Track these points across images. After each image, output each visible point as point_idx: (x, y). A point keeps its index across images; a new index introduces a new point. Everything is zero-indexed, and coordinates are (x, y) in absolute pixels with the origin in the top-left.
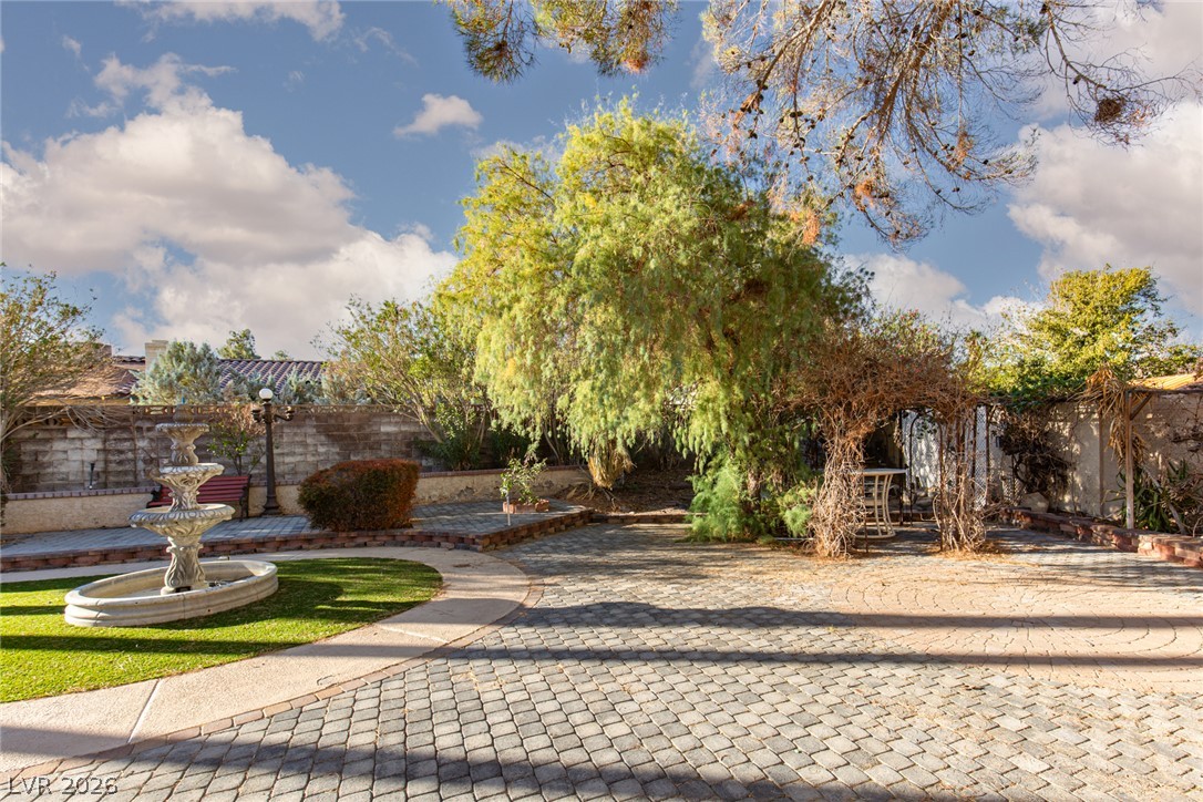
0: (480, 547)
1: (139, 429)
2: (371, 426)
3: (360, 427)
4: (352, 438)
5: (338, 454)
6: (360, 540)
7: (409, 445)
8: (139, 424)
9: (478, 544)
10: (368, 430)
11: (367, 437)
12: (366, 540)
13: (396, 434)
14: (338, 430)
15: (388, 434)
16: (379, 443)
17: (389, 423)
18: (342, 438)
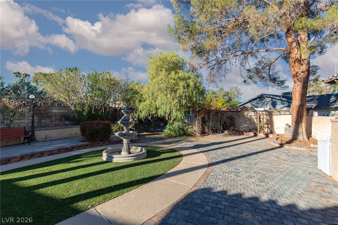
2: (49, 110)
3: (45, 110)
4: (43, 114)
5: (37, 119)
7: (61, 117)
10: (48, 111)
11: (48, 113)
13: (58, 113)
14: (37, 111)
15: (55, 113)
16: (52, 116)
17: (56, 109)
18: (39, 114)
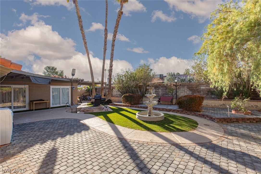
0: (216, 121)
1: (160, 88)
2: (199, 87)
3: (196, 87)
4: (194, 90)
5: (191, 93)
6: (188, 113)
7: (208, 92)
8: (160, 87)
9: (215, 120)
10: (198, 88)
11: (198, 90)
12: (189, 113)
13: (205, 89)
14: (191, 88)
15: (203, 89)
16: (200, 91)
17: (203, 86)
18: (192, 90)
